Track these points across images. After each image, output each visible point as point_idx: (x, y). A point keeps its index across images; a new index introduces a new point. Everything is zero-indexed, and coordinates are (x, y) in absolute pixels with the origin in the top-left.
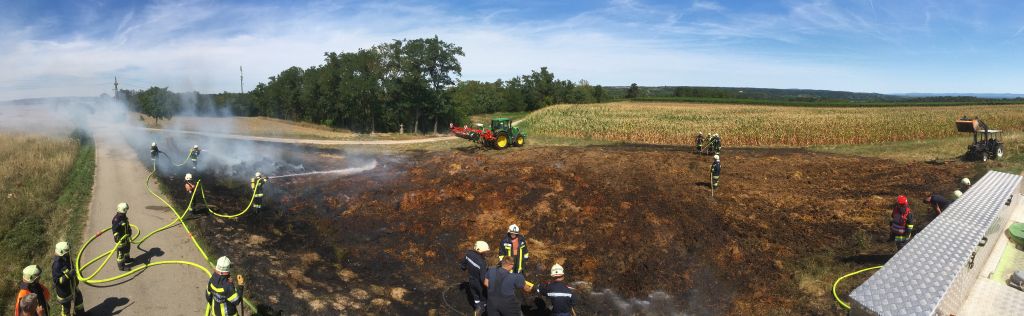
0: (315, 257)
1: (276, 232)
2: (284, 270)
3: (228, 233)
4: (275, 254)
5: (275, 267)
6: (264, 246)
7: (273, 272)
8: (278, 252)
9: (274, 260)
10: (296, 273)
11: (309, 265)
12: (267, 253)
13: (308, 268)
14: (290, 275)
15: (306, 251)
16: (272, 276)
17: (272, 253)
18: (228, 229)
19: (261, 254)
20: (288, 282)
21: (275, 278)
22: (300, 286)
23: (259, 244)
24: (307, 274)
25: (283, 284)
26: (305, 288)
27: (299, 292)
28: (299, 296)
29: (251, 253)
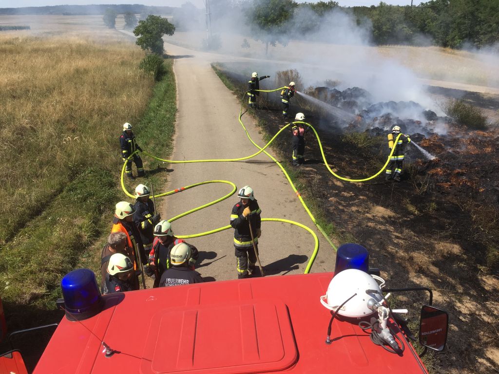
0: (456, 249)
1: (411, 208)
2: (407, 250)
3: (345, 199)
4: (401, 233)
5: (397, 245)
6: (388, 221)
7: (391, 248)
8: (406, 231)
9: (397, 237)
10: (421, 257)
11: (443, 256)
12: (391, 228)
13: (440, 258)
14: (411, 258)
15: (445, 238)
16: (390, 253)
17: (396, 230)
18: (346, 194)
19: (383, 227)
20: (408, 264)
21: (393, 256)
22: (421, 271)
23: (383, 217)
24: (435, 264)
25: (400, 264)
26: (427, 275)
27: (418, 277)
28: (416, 281)
29: (370, 224)
